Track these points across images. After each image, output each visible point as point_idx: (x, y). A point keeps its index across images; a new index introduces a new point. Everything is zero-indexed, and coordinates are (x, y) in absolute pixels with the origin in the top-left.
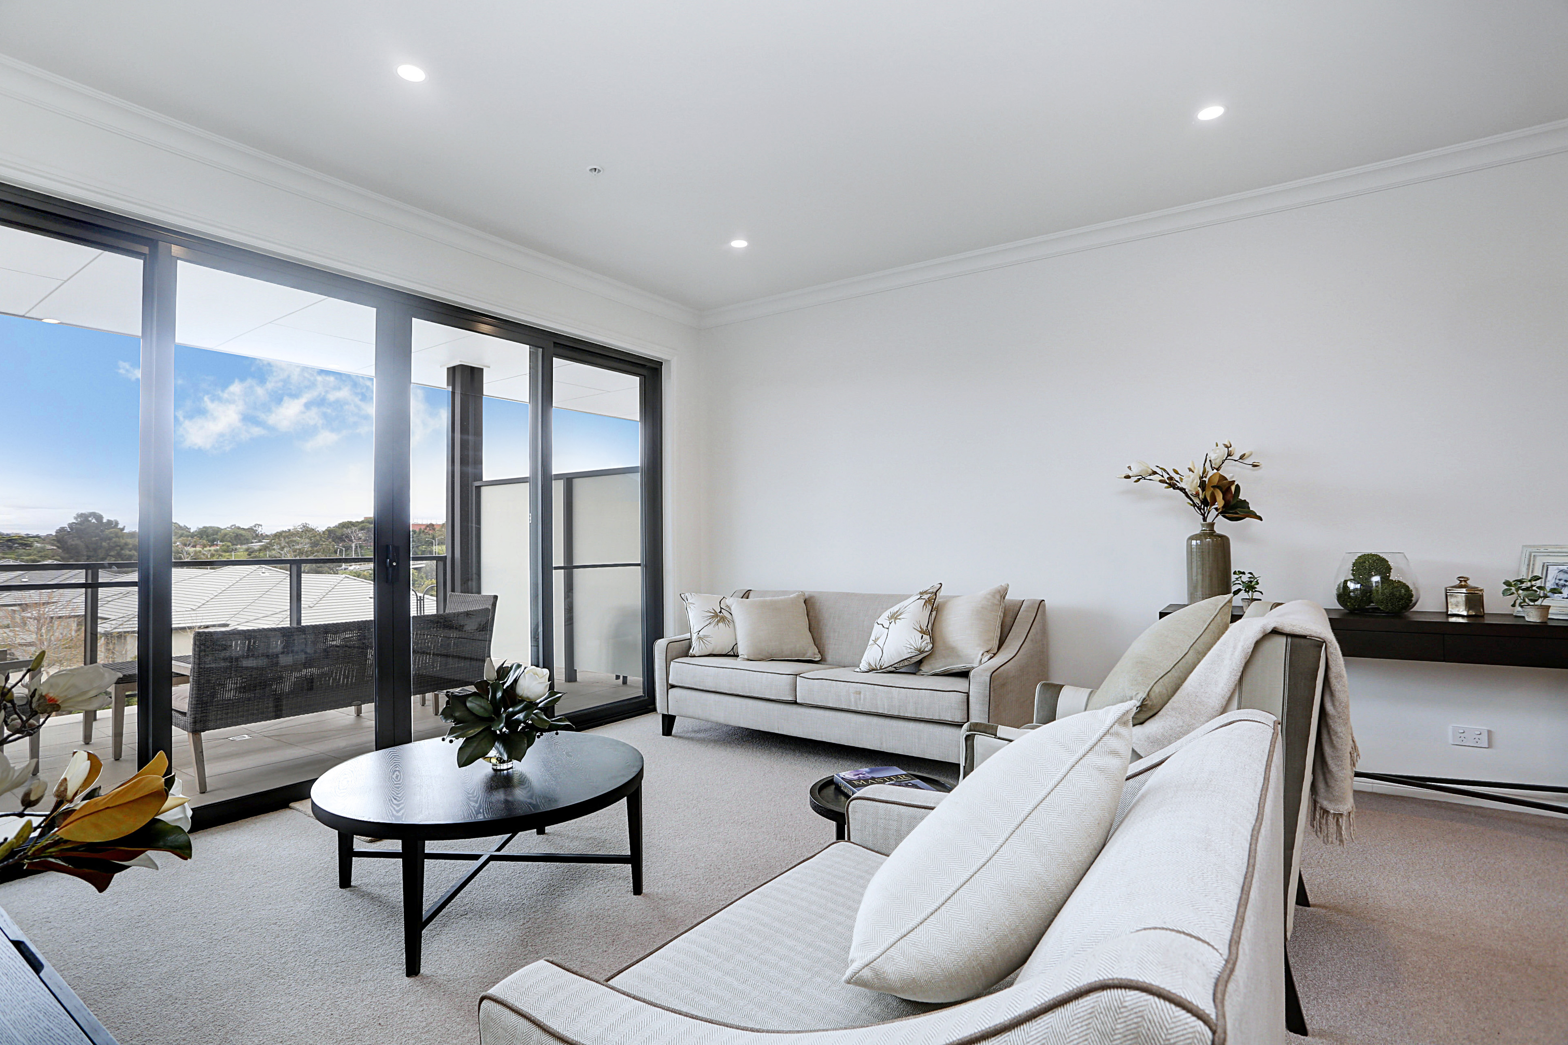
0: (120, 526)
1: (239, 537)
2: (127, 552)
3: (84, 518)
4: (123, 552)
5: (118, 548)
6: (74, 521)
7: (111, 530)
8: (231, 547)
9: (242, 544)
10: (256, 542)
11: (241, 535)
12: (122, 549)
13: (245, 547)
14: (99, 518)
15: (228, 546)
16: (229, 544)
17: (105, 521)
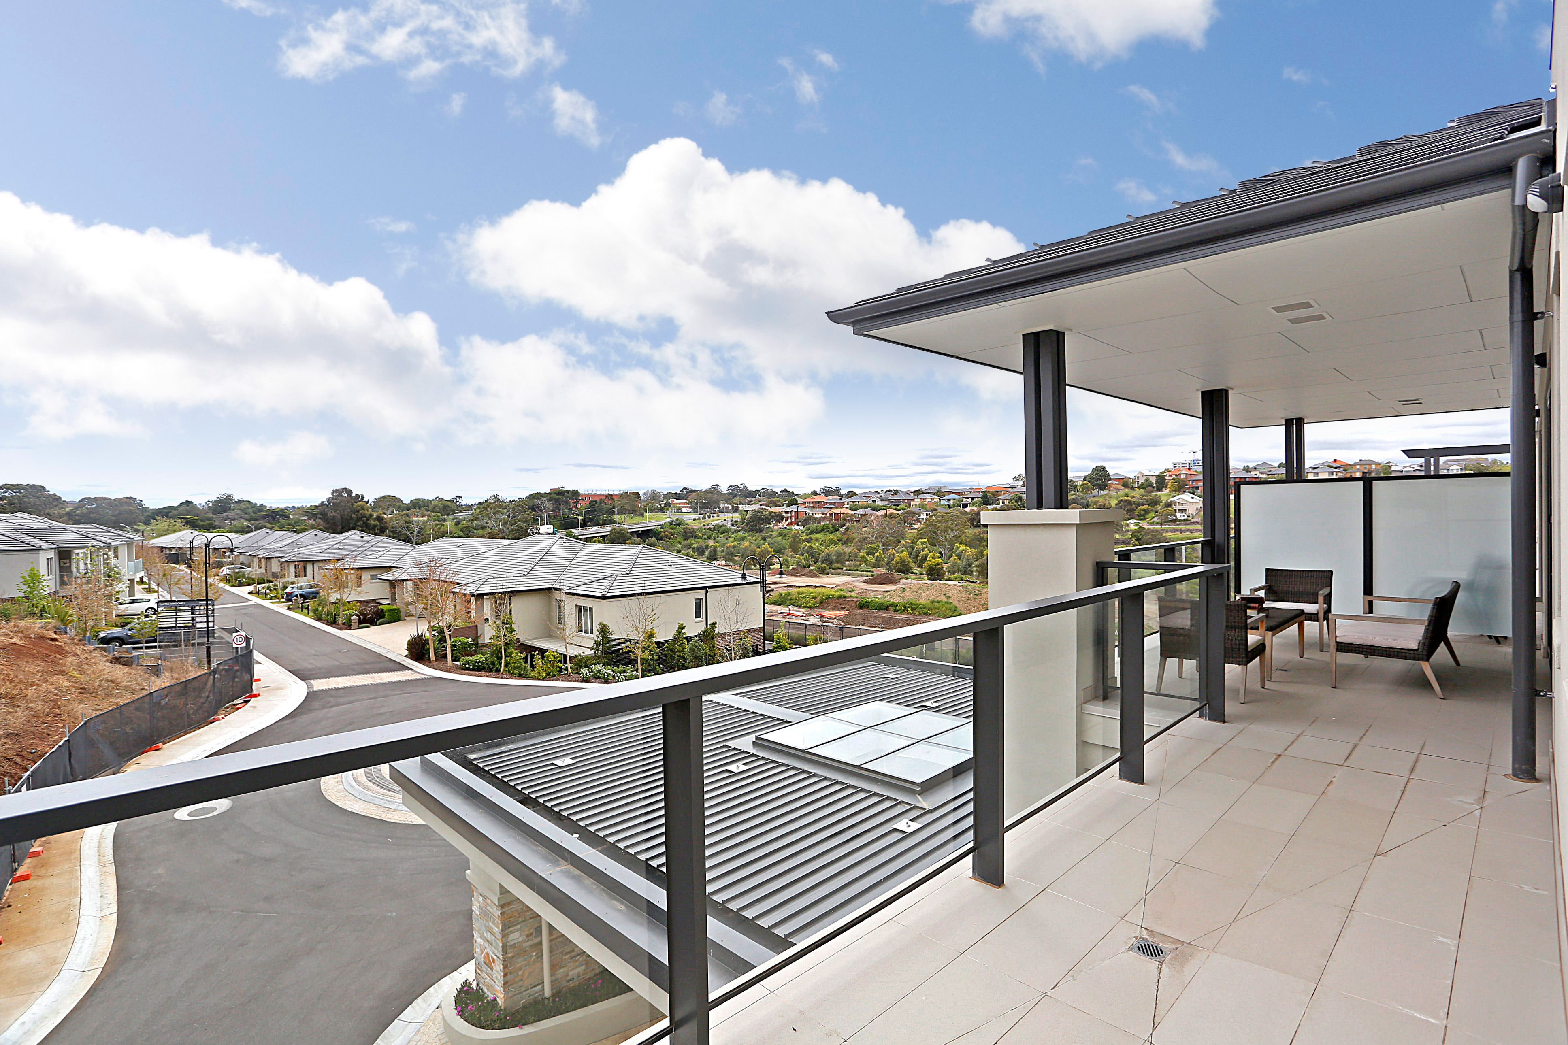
0: (365, 499)
1: (446, 507)
2: (372, 522)
3: (338, 492)
4: (369, 522)
5: (365, 519)
6: (332, 496)
7: (359, 504)
8: (441, 517)
9: (448, 515)
10: (458, 513)
11: (448, 506)
12: (368, 520)
13: (451, 517)
14: (350, 492)
15: (438, 516)
16: (439, 514)
17: (354, 495)
